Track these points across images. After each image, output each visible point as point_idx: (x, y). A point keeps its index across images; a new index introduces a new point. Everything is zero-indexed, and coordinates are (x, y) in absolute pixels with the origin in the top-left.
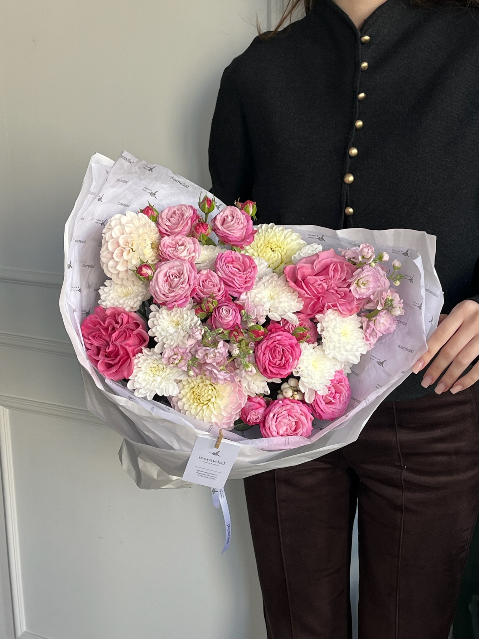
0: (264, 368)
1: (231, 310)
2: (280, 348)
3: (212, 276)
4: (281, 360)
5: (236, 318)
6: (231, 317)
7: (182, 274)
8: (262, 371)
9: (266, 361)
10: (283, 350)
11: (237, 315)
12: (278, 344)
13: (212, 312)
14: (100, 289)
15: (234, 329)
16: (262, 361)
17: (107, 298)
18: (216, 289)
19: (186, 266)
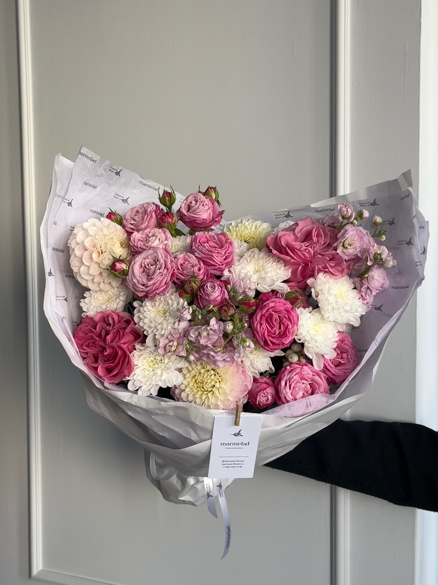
0: (264, 340)
1: (216, 285)
2: (275, 316)
3: (189, 258)
4: (280, 328)
5: (223, 292)
6: (217, 292)
7: (158, 260)
8: (262, 344)
9: (264, 332)
10: (279, 317)
11: (223, 289)
12: (272, 311)
13: (197, 292)
14: (81, 302)
15: (223, 305)
16: (260, 333)
17: (89, 308)
18: (196, 269)
19: (160, 252)
